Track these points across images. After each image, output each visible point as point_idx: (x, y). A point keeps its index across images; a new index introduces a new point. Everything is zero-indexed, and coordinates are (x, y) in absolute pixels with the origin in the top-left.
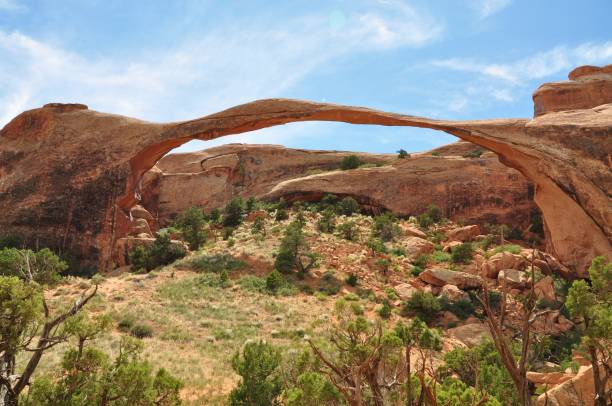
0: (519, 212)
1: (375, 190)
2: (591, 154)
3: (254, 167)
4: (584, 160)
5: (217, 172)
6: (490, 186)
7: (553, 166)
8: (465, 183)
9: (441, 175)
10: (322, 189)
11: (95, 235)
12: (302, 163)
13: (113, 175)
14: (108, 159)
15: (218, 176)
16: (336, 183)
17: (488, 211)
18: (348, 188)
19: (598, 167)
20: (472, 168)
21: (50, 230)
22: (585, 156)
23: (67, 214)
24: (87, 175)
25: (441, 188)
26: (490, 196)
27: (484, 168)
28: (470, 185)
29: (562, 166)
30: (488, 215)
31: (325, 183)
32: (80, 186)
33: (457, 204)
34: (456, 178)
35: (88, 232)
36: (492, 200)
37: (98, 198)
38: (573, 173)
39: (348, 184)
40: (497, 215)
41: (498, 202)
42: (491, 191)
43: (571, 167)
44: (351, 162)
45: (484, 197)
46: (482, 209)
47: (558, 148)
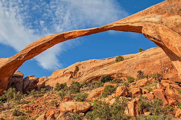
3: (83, 69)
4: (168, 18)
7: (149, 28)
10: (103, 73)
15: (67, 76)
16: (109, 70)
19: (176, 19)
22: (169, 15)
25: (158, 62)
39: (113, 69)
47: (154, 17)
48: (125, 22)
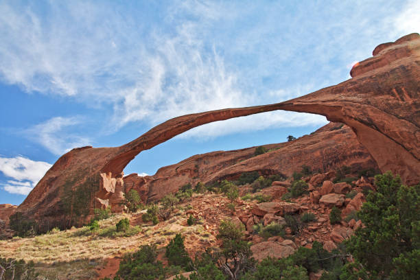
1: (274, 165)
2: (380, 92)
3: (206, 166)
4: (376, 98)
5: (183, 173)
6: (352, 145)
7: (352, 108)
8: (333, 147)
9: (316, 145)
10: (241, 170)
11: (85, 217)
12: (233, 158)
13: (92, 179)
14: (91, 171)
15: (184, 175)
16: (250, 165)
17: (353, 162)
18: (257, 167)
19: (388, 100)
20: (337, 137)
21: (63, 216)
22: (376, 95)
23: (70, 207)
24: (79, 182)
25: (318, 154)
26: (353, 151)
27: (345, 134)
28: (337, 147)
29: (359, 107)
31: (244, 166)
32: (76, 189)
33: (330, 162)
34: (327, 145)
35: (82, 216)
36: (355, 154)
37: (85, 194)
38: (368, 109)
39: (257, 165)
40: (360, 164)
41: (360, 155)
42: (353, 148)
43: (366, 105)
44: (259, 150)
45: (349, 153)
46: (349, 161)
47: (355, 96)
48: (310, 101)
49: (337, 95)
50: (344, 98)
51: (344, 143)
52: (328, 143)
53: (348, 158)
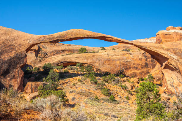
0: (143, 72)
1: (95, 62)
6: (134, 62)
8: (126, 61)
9: (118, 57)
15: (31, 53)
16: (80, 58)
17: (133, 71)
20: (127, 55)
24: (8, 55)
25: (118, 62)
27: (131, 56)
28: (127, 62)
29: (175, 61)
30: (134, 73)
32: (6, 59)
34: (123, 59)
35: (8, 78)
38: (178, 64)
39: (85, 59)
40: (136, 73)
41: (136, 68)
42: (134, 64)
43: (178, 62)
46: (131, 70)
49: (166, 52)
50: (170, 55)
51: (131, 60)
52: (123, 58)
53: (131, 69)
